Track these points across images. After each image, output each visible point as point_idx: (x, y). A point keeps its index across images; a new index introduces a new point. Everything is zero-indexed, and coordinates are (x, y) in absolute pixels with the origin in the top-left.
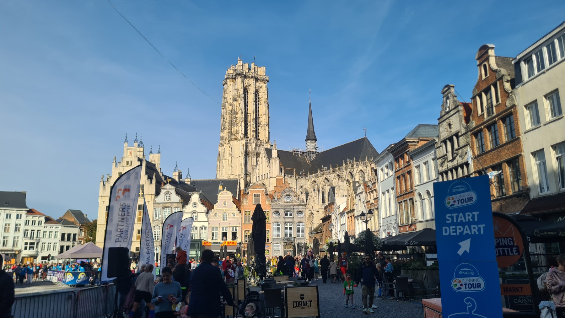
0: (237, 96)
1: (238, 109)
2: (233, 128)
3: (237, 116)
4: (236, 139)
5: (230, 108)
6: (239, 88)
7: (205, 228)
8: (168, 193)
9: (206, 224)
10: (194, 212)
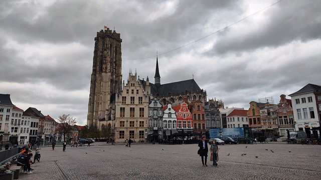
0: (106, 47)
1: (107, 55)
2: (103, 65)
3: (106, 59)
4: (106, 72)
5: (101, 54)
6: (108, 44)
7: (175, 121)
8: (155, 102)
9: (176, 120)
10: (170, 113)
